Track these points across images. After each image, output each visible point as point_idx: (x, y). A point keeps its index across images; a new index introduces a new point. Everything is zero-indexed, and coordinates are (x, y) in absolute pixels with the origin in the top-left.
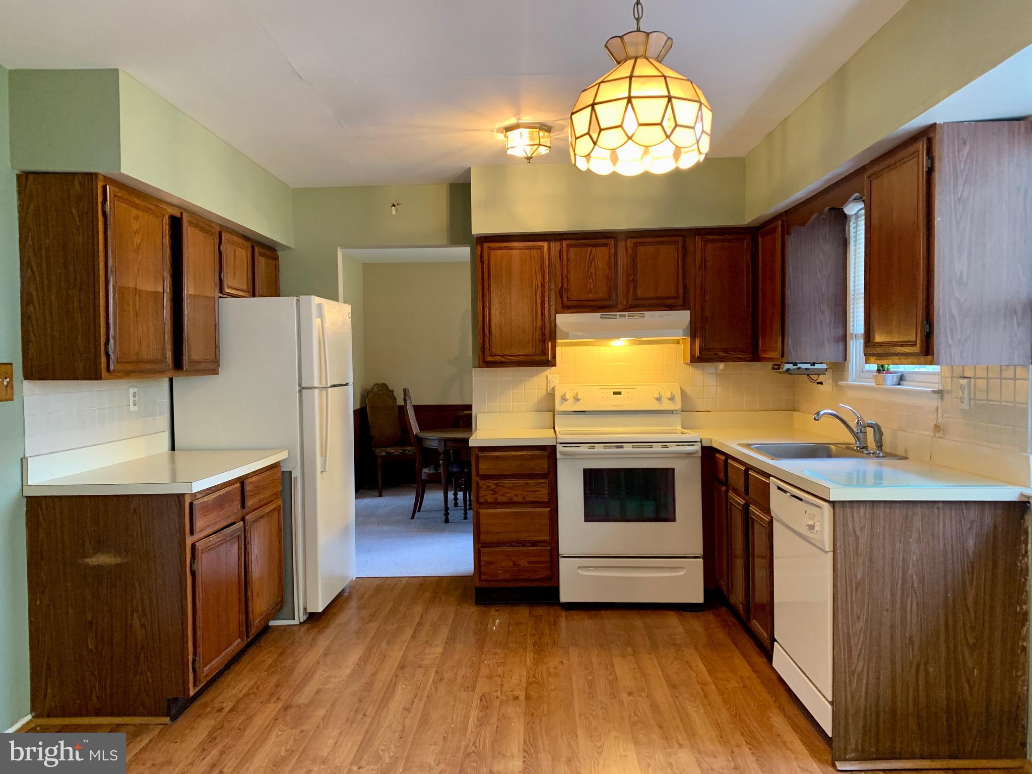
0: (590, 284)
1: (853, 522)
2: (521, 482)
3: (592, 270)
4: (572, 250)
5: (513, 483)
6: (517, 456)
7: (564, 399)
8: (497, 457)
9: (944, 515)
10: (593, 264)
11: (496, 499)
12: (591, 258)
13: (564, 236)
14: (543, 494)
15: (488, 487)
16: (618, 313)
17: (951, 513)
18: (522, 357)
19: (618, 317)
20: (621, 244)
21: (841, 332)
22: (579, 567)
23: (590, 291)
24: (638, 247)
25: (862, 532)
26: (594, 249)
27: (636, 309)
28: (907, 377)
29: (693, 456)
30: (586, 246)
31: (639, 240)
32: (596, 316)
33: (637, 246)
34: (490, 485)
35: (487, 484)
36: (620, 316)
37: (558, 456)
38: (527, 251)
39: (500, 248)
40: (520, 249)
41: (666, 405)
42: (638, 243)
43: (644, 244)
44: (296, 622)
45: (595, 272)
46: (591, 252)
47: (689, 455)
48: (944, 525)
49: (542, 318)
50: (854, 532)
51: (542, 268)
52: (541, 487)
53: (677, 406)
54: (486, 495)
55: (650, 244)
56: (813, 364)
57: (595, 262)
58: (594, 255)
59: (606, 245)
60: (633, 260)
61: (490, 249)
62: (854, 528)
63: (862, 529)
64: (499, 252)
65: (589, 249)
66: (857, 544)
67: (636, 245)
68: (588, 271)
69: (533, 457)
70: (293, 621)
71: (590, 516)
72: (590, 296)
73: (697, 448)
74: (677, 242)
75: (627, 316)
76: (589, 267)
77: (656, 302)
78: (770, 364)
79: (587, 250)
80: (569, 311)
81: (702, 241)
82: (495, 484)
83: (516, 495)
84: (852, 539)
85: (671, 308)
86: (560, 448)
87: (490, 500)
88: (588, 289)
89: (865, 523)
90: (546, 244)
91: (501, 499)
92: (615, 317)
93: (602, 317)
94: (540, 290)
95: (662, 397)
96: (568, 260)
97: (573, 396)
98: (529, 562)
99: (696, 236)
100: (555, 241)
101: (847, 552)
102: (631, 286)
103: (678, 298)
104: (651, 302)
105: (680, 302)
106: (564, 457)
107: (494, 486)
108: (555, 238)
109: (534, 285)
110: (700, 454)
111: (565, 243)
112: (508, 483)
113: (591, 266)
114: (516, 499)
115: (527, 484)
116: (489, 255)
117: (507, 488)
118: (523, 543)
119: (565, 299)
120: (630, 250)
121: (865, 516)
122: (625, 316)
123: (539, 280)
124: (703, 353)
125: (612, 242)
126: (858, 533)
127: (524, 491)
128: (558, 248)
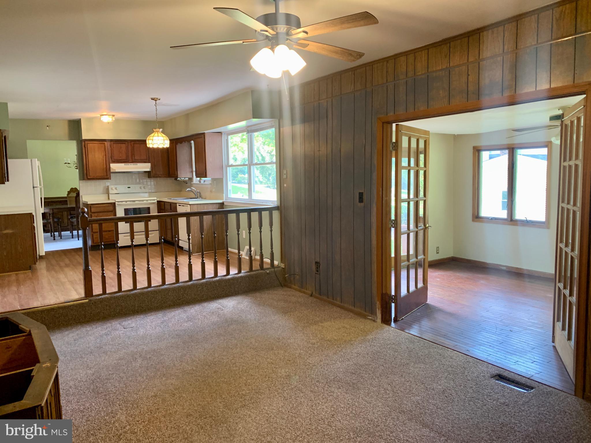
0: (120, 155)
2: (105, 213)
4: (114, 145)
6: (104, 206)
8: (97, 207)
10: (121, 149)
13: (112, 140)
18: (100, 177)
20: (129, 144)
21: (191, 170)
22: (124, 236)
27: (135, 162)
28: (206, 181)
30: (119, 143)
32: (123, 164)
36: (130, 165)
37: (116, 205)
38: (100, 144)
39: (91, 143)
40: (98, 144)
43: (136, 143)
45: (122, 151)
46: (120, 145)
47: (154, 203)
49: (106, 165)
51: (105, 150)
52: (111, 215)
55: (138, 144)
56: (185, 178)
58: (121, 147)
59: (125, 143)
60: (133, 148)
61: (88, 143)
64: (91, 144)
67: (134, 144)
68: (120, 151)
69: (108, 206)
72: (120, 158)
73: (156, 201)
78: (174, 178)
80: (114, 163)
82: (97, 215)
85: (145, 162)
86: (117, 203)
90: (106, 143)
94: (104, 156)
96: (113, 148)
97: (115, 189)
98: (108, 237)
100: (109, 142)
102: (133, 156)
103: (147, 159)
104: (139, 161)
105: (148, 161)
106: (118, 205)
109: (102, 155)
110: (157, 203)
111: (112, 142)
112: (100, 214)
115: (107, 214)
116: (87, 145)
118: (106, 231)
119: (113, 160)
120: (132, 145)
122: (131, 165)
123: (104, 153)
124: (155, 175)
125: (127, 143)
128: (110, 144)
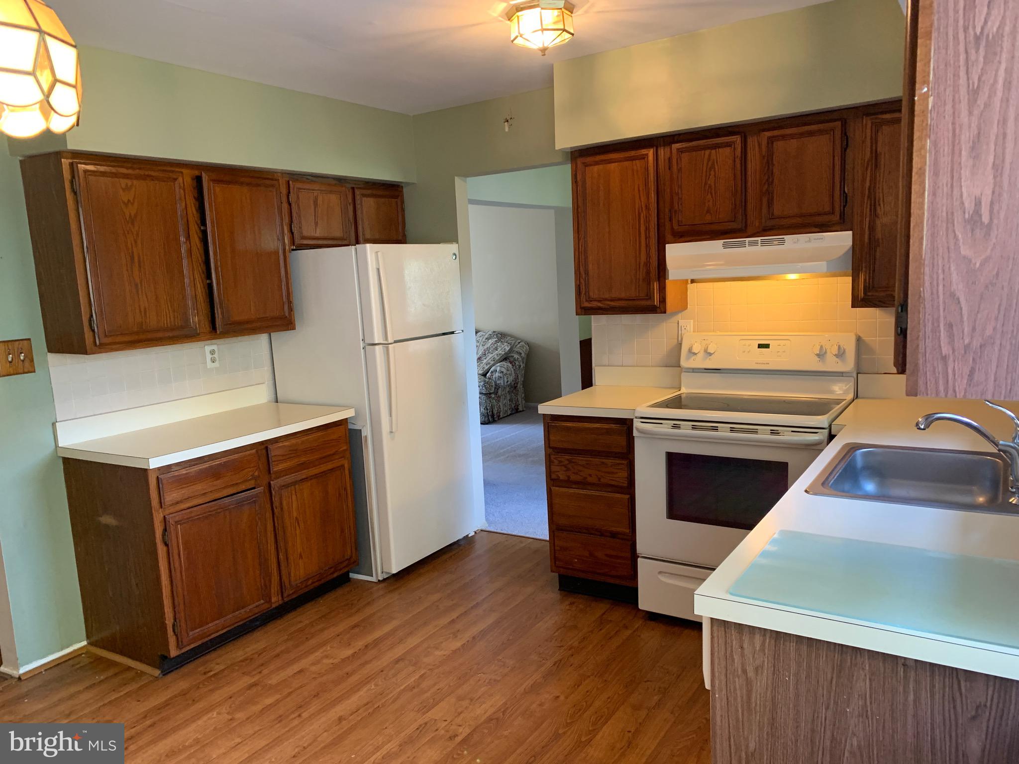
0: (709, 201)
1: (743, 655)
2: (596, 460)
3: (711, 181)
4: (685, 157)
5: (586, 461)
6: (589, 429)
7: (691, 352)
8: (568, 429)
9: (917, 682)
10: (712, 173)
11: (569, 477)
12: (710, 163)
13: (676, 138)
14: (621, 476)
15: (560, 462)
16: (747, 240)
17: (932, 680)
18: (623, 302)
19: (747, 245)
20: (752, 141)
22: (660, 573)
23: (708, 211)
24: (775, 143)
25: (757, 675)
26: (713, 151)
27: (773, 232)
29: (814, 448)
31: (776, 133)
32: (716, 246)
33: (772, 143)
34: (563, 460)
35: (559, 459)
36: (750, 243)
37: (635, 433)
38: (627, 163)
40: (620, 161)
41: (832, 364)
42: (774, 137)
43: (784, 137)
44: (373, 579)
45: (715, 185)
46: (710, 155)
48: (917, 700)
49: (647, 251)
50: (745, 671)
51: (646, 184)
52: (618, 469)
53: (849, 365)
54: (558, 472)
55: (792, 136)
57: (715, 171)
58: (714, 160)
59: (730, 144)
60: (768, 160)
61: (586, 165)
62: (743, 665)
63: (756, 669)
64: (596, 168)
65: (707, 152)
66: (749, 692)
67: (771, 140)
68: (706, 184)
69: (608, 432)
70: (371, 577)
71: (674, 513)
72: (708, 218)
73: (821, 437)
74: (833, 130)
75: (760, 243)
76: (707, 177)
77: (799, 220)
79: (704, 154)
80: (683, 239)
81: (872, 123)
82: (568, 460)
83: (590, 475)
84: (739, 682)
85: (824, 227)
86: (637, 424)
87: (562, 477)
88: (706, 208)
89: (764, 661)
90: (651, 152)
91: (573, 477)
92: (743, 245)
93: (725, 246)
94: (644, 213)
95: (826, 353)
96: (680, 170)
97: (703, 349)
98: (607, 555)
99: (864, 117)
100: (664, 146)
101: (731, 699)
102: (765, 200)
103: (833, 213)
104: (794, 221)
105: (836, 218)
106: (643, 435)
107: (567, 462)
108: (664, 141)
109: (637, 206)
111: (675, 146)
112: (581, 460)
113: (710, 175)
114: (590, 479)
115: (603, 463)
116: (584, 172)
117: (581, 465)
118: (601, 533)
119: (676, 224)
120: (764, 148)
121: (762, 649)
122: (756, 243)
123: (642, 200)
124: (870, 294)
125: (739, 139)
126: (751, 674)
127: (599, 471)
128: (668, 155)
